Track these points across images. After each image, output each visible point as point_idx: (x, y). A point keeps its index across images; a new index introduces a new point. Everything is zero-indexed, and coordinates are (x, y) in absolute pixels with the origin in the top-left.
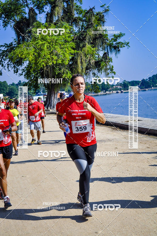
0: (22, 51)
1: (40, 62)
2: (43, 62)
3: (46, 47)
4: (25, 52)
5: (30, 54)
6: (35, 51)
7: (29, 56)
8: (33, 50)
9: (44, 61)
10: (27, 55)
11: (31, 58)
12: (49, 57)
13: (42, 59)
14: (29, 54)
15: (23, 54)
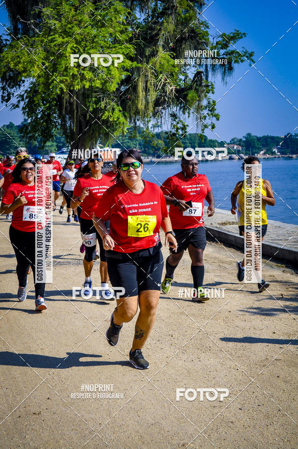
0: (18, 56)
1: (55, 82)
2: (62, 82)
3: (69, 50)
4: (24, 58)
5: (36, 63)
6: (47, 58)
7: (31, 67)
8: (42, 55)
9: (65, 80)
10: (29, 66)
11: (36, 71)
12: (76, 73)
13: (60, 76)
14: (32, 62)
15: (19, 62)
